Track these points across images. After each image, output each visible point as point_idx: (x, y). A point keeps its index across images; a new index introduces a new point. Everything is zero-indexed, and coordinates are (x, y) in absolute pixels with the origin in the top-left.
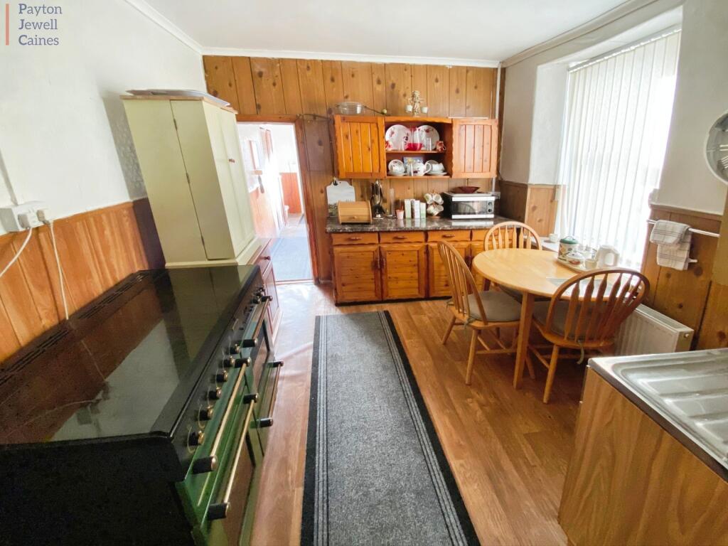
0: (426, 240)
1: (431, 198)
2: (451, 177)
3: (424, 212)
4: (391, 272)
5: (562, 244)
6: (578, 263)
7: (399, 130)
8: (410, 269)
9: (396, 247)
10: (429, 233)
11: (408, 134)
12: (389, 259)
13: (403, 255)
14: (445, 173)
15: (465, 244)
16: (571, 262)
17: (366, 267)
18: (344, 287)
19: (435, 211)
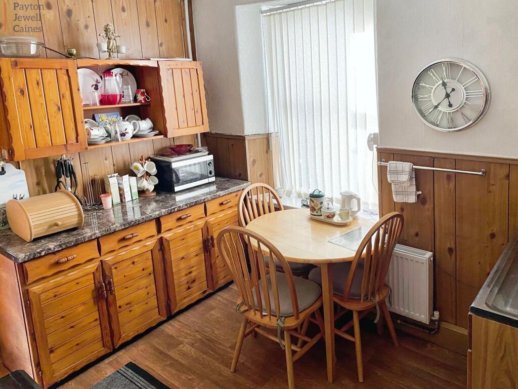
0: (159, 231)
1: (141, 169)
2: (166, 136)
3: (135, 191)
4: (121, 296)
5: (313, 199)
6: (334, 216)
7: (85, 75)
8: (144, 282)
9: (123, 254)
10: (162, 220)
11: (97, 81)
12: (117, 278)
13: (133, 263)
14: (157, 132)
15: (201, 223)
16: (328, 217)
17: (84, 304)
18: (52, 355)
19: (149, 185)
